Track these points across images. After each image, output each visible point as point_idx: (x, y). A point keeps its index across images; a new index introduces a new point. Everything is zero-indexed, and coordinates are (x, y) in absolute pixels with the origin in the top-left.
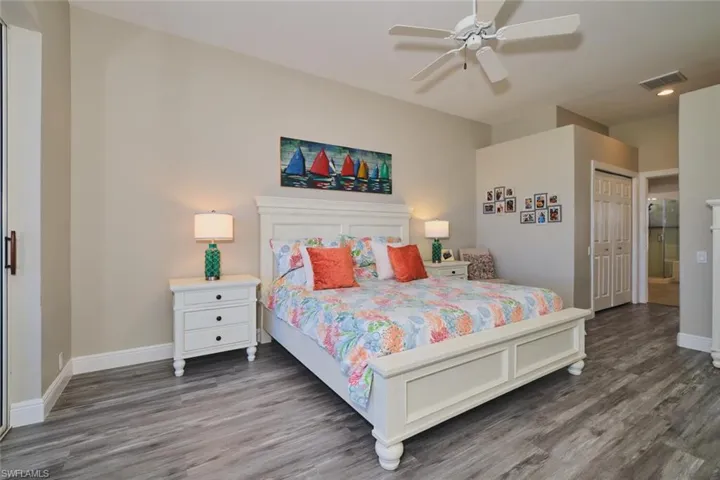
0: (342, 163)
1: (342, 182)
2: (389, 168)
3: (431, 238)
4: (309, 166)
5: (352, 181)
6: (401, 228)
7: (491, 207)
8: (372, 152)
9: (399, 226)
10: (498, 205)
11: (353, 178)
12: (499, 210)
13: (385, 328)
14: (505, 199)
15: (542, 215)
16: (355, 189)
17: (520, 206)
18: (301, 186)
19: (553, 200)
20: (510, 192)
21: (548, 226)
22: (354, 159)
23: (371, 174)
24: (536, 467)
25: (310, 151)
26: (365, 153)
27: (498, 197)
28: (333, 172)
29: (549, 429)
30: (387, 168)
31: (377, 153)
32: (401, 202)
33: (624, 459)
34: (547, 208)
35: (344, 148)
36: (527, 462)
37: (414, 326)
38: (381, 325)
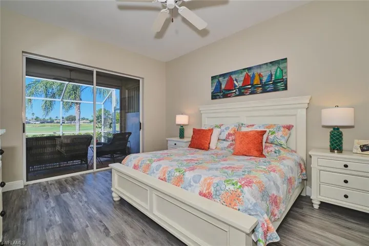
0: (243, 79)
1: (243, 91)
4: (223, 87)
5: (249, 88)
8: (266, 64)
11: (250, 86)
16: (253, 93)
18: (220, 98)
22: (250, 74)
23: (265, 79)
25: (224, 78)
26: (260, 66)
28: (237, 86)
30: (282, 70)
31: (271, 63)
35: (244, 69)
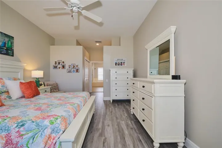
2: (12, 43)
3: (35, 78)
6: (19, 73)
7: (56, 67)
9: (18, 72)
10: (59, 66)
12: (59, 68)
13: (59, 120)
14: (62, 64)
15: (74, 70)
17: (67, 67)
19: (77, 66)
20: (63, 62)
21: (75, 74)
24: (106, 143)
27: (59, 63)
29: (100, 131)
30: (11, 43)
31: (5, 34)
32: (19, 61)
33: (116, 128)
34: (75, 68)
36: (104, 143)
37: (68, 114)
38: (57, 119)
